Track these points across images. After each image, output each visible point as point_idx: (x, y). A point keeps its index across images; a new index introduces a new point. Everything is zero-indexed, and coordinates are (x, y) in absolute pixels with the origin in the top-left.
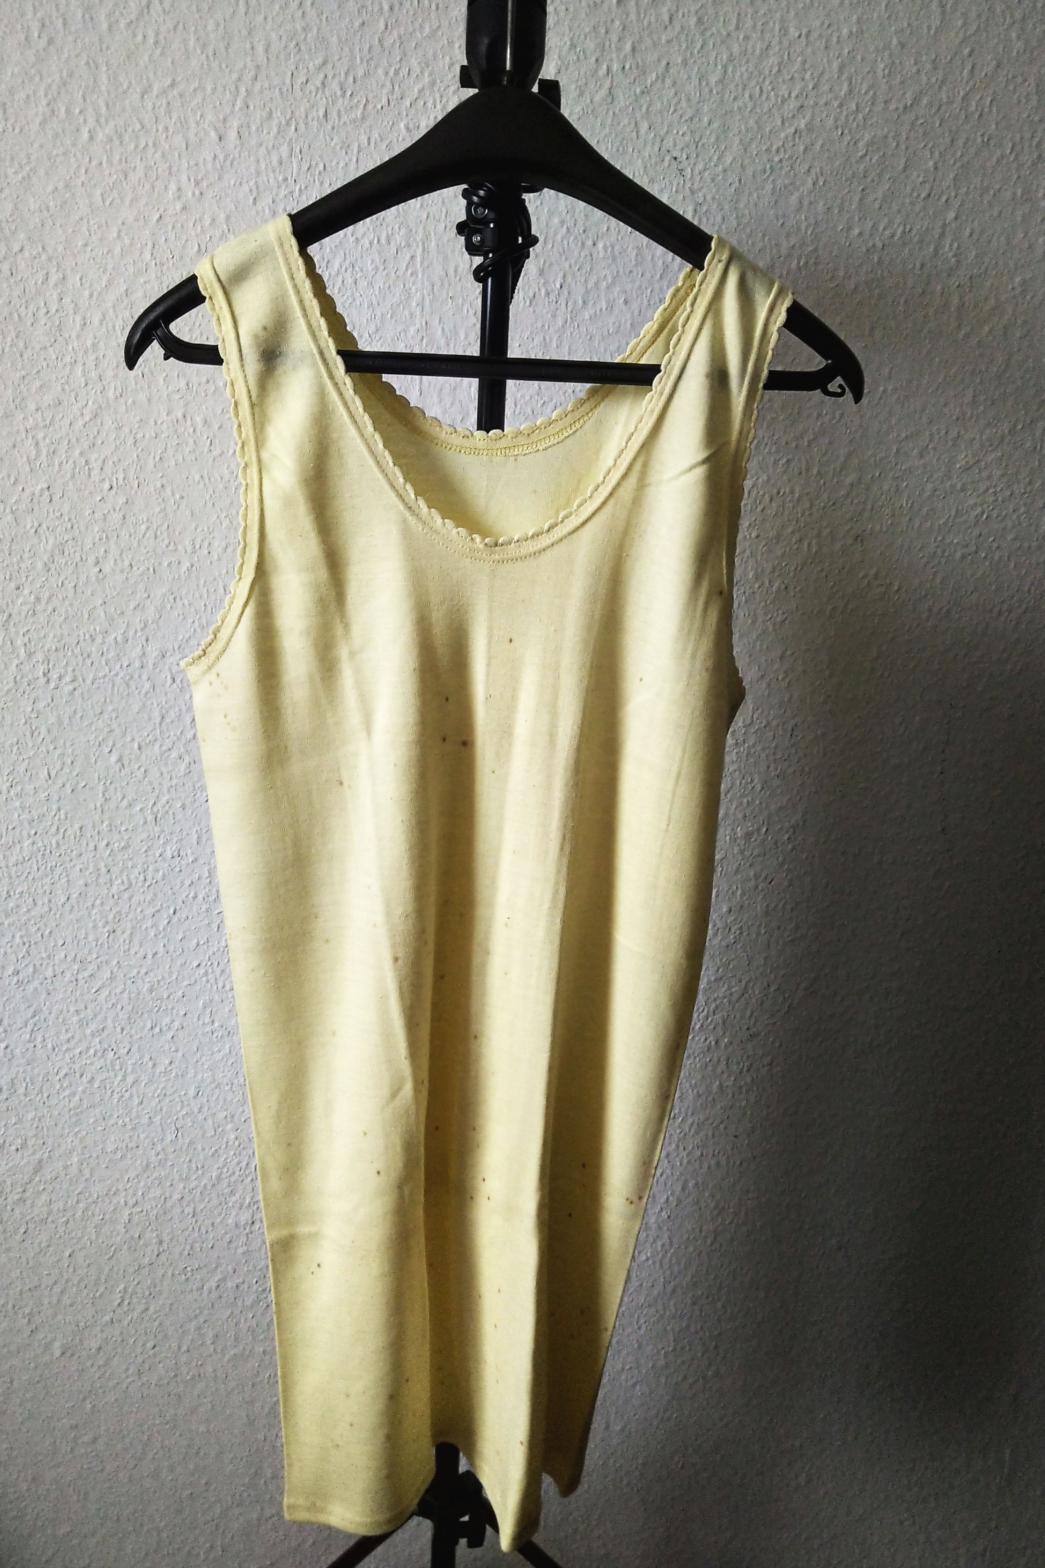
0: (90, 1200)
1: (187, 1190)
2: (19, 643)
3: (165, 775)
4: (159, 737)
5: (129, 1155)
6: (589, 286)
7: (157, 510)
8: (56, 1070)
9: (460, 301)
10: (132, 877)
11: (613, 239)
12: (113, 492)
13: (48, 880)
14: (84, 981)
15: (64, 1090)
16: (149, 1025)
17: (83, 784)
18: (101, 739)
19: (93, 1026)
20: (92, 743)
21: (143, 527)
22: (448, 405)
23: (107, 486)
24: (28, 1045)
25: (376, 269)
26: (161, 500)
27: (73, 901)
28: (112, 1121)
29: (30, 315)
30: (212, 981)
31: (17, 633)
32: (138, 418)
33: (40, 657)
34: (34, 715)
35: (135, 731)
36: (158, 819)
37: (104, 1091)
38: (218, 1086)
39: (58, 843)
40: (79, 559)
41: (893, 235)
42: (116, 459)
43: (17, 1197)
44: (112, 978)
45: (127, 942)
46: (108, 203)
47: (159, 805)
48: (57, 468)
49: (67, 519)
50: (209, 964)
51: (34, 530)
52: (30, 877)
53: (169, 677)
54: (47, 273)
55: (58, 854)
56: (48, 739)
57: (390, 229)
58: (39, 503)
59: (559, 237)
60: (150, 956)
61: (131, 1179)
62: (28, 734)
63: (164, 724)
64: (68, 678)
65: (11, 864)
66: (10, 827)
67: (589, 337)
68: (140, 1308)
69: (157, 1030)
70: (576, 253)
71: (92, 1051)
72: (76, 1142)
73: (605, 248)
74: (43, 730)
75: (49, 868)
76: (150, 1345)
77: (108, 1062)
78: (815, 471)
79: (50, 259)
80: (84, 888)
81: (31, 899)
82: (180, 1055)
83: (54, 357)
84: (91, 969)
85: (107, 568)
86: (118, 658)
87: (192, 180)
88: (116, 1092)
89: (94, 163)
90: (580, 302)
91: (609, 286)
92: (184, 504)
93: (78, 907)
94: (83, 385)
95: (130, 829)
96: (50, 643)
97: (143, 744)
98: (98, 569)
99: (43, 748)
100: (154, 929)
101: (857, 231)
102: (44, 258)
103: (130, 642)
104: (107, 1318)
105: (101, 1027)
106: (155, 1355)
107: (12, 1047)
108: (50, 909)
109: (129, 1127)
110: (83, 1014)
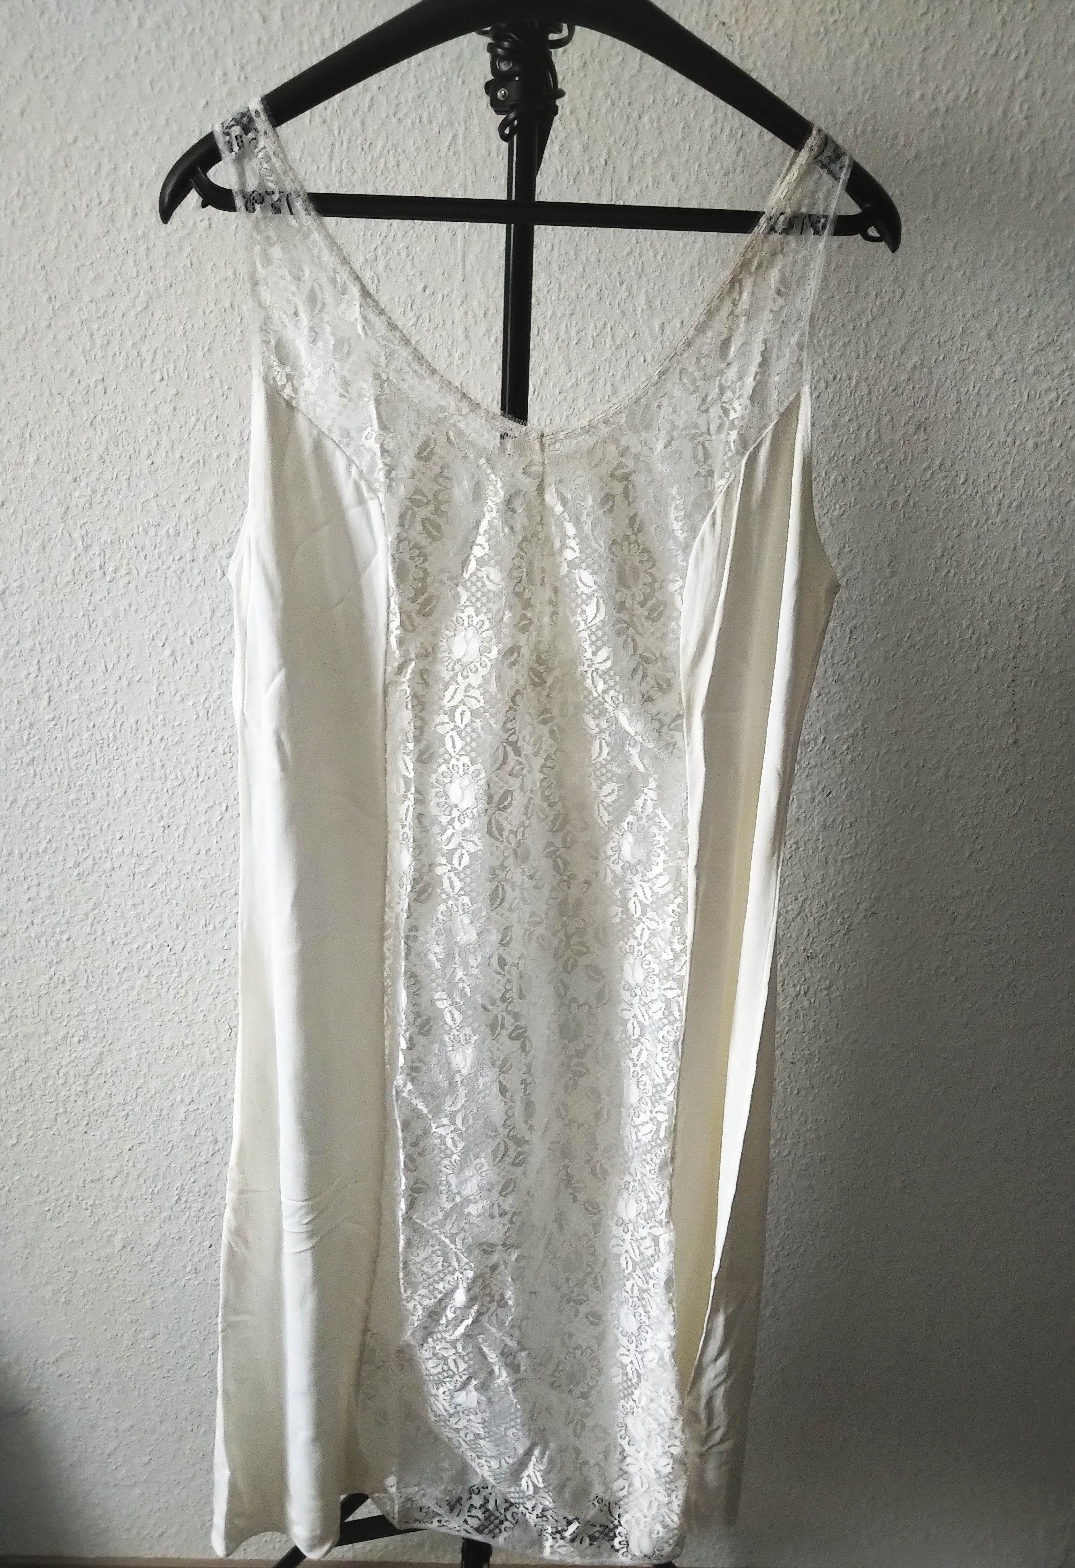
0: (148, 1096)
2: (76, 535)
3: (216, 670)
4: (210, 631)
5: (185, 1053)
6: (635, 162)
7: (206, 401)
8: (115, 963)
10: (186, 772)
12: (164, 382)
13: (105, 773)
14: (140, 875)
15: (123, 984)
16: (202, 923)
17: (138, 678)
18: (154, 632)
19: (150, 921)
20: (146, 636)
21: (193, 419)
23: (158, 377)
24: (89, 938)
25: (418, 149)
26: (210, 391)
27: (129, 794)
29: (84, 206)
31: (75, 525)
32: (187, 309)
33: (96, 549)
34: (91, 608)
35: (187, 626)
36: (210, 715)
37: (160, 987)
39: (114, 735)
40: (132, 451)
41: (957, 97)
42: (166, 350)
43: (79, 1089)
44: (167, 873)
45: (182, 837)
46: (156, 90)
47: (210, 699)
48: (110, 360)
49: (120, 411)
51: (89, 422)
52: (89, 770)
53: (219, 571)
54: (100, 164)
55: (115, 748)
56: (104, 632)
57: (431, 107)
58: (94, 396)
59: (603, 110)
60: (203, 852)
61: (187, 1077)
62: (87, 628)
63: (214, 619)
64: (123, 571)
66: (70, 720)
69: (211, 927)
70: (621, 127)
71: (149, 946)
72: (135, 1037)
73: (651, 122)
74: (100, 624)
75: (106, 761)
77: (165, 958)
78: (874, 354)
79: (102, 149)
80: (140, 782)
81: (90, 792)
83: (107, 248)
84: (148, 862)
85: (159, 459)
86: (170, 551)
87: (237, 65)
88: (172, 988)
89: (143, 50)
90: (626, 178)
91: (655, 161)
92: (231, 395)
93: (135, 800)
94: (135, 275)
95: (183, 724)
96: (106, 536)
97: (194, 638)
98: (150, 461)
99: (100, 641)
100: (207, 825)
101: (917, 95)
102: (97, 147)
103: (181, 535)
104: (166, 1214)
105: (157, 922)
106: (211, 1254)
107: (73, 938)
108: (109, 802)
109: (185, 1024)
110: (139, 909)
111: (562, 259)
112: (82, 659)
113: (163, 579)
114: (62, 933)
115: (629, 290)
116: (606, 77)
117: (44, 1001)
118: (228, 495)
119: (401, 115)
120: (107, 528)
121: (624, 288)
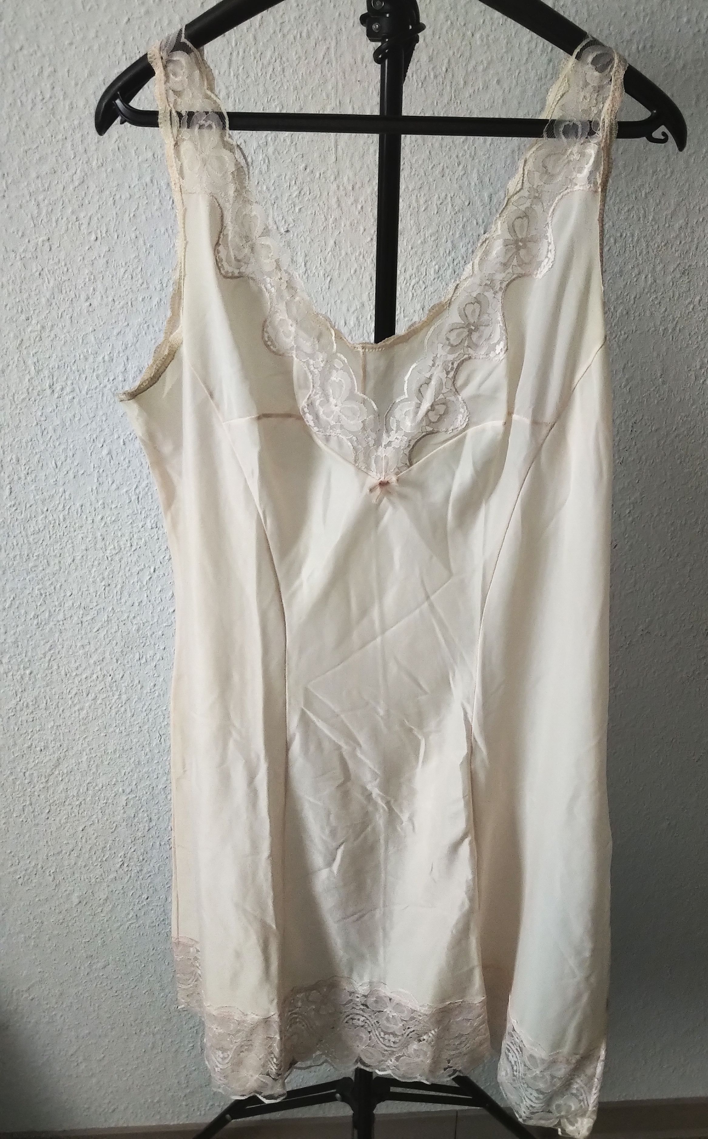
0: (97, 789)
2: (30, 362)
5: (125, 756)
6: (469, 70)
7: (133, 256)
8: (68, 691)
9: (366, 84)
10: (122, 543)
12: (98, 242)
13: (58, 546)
14: (87, 623)
15: (75, 705)
16: (137, 657)
17: (82, 472)
18: (95, 436)
19: (95, 658)
20: (88, 440)
21: (123, 270)
22: (358, 168)
23: (93, 237)
24: (46, 672)
25: (299, 58)
26: (135, 248)
27: (77, 561)
29: (30, 101)
31: (28, 354)
32: (115, 183)
33: (46, 373)
34: (43, 419)
36: (140, 499)
37: (104, 707)
39: (64, 518)
40: (74, 296)
42: (99, 216)
43: (42, 786)
44: (108, 621)
45: (119, 593)
46: (88, 8)
47: (140, 488)
48: (54, 224)
49: (63, 264)
51: (38, 273)
52: (44, 543)
54: (42, 68)
55: (65, 526)
56: (54, 437)
57: (309, 25)
58: (42, 252)
59: (444, 30)
60: (137, 604)
61: (126, 774)
62: (40, 434)
64: (68, 389)
65: (29, 534)
66: (28, 506)
68: (136, 869)
69: (143, 660)
70: (459, 42)
71: (95, 676)
72: (85, 745)
73: (481, 39)
74: (51, 430)
75: (58, 536)
76: (145, 896)
77: (108, 684)
78: (650, 218)
80: (85, 552)
81: (45, 561)
82: (161, 679)
83: (49, 135)
84: (92, 613)
85: (96, 301)
88: (114, 707)
90: (462, 82)
91: (485, 70)
92: (153, 253)
93: (82, 566)
94: (73, 157)
95: (119, 506)
96: (53, 362)
97: (127, 441)
98: (88, 304)
99: (51, 444)
100: (139, 583)
101: (684, 19)
103: (114, 361)
104: (112, 876)
105: (101, 657)
107: (35, 673)
108: (61, 568)
109: (124, 734)
110: (87, 648)
111: (413, 145)
112: (36, 459)
113: (101, 395)
114: (25, 668)
115: (465, 168)
117: (12, 721)
119: (285, 31)
120: (54, 356)
121: (461, 167)
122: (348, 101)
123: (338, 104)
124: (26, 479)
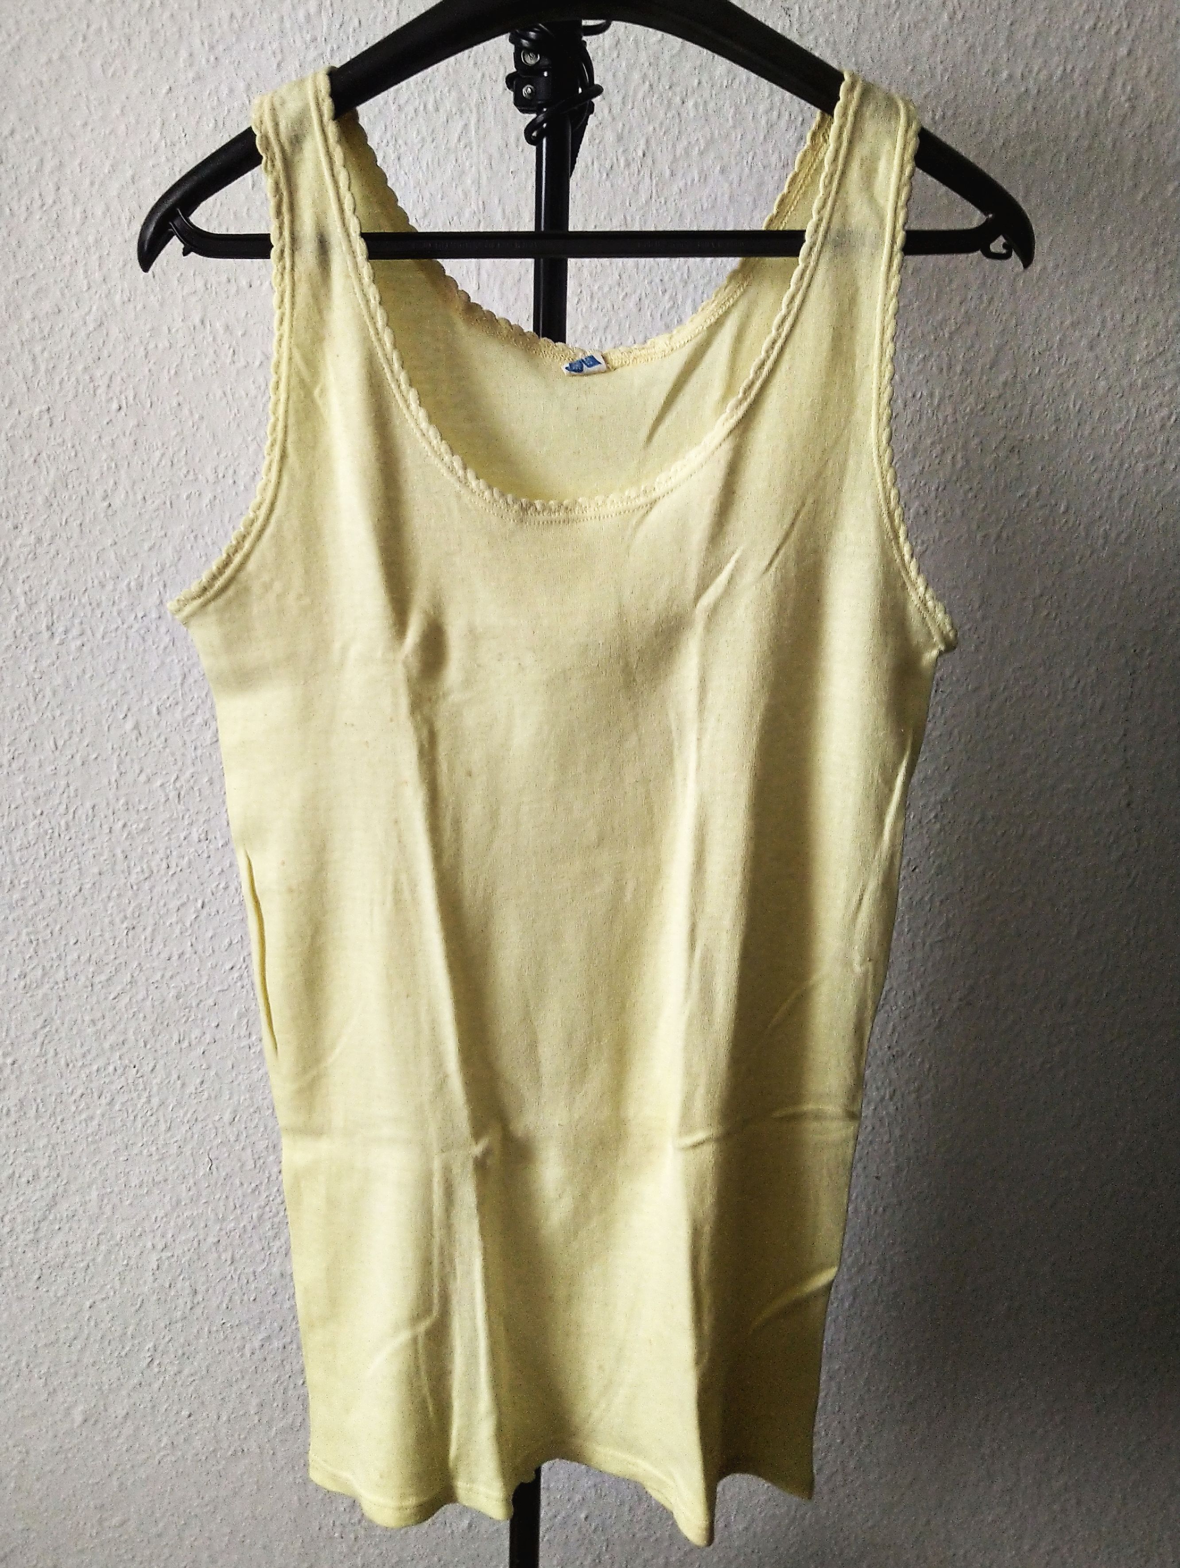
0: (113, 1242)
1: (224, 1232)
2: (18, 591)
3: (188, 744)
4: (181, 699)
5: (156, 1192)
6: (678, 154)
7: (174, 433)
8: (70, 1090)
10: (153, 864)
11: (706, 95)
12: (122, 413)
13: (56, 868)
14: (100, 986)
15: (80, 1113)
16: (176, 1038)
17: (94, 756)
18: (114, 702)
19: (112, 1039)
20: (104, 707)
21: (158, 454)
22: (512, 299)
23: (115, 406)
24: (38, 1061)
26: (177, 421)
27: (85, 891)
28: (136, 1151)
29: (23, 208)
30: (248, 987)
31: (16, 579)
32: (149, 326)
33: (42, 607)
34: (37, 675)
35: (153, 694)
36: (181, 797)
37: (125, 1115)
38: (258, 1110)
39: (67, 824)
40: (85, 493)
41: (1051, 77)
42: (124, 374)
43: (29, 1238)
44: (132, 982)
45: (149, 940)
46: (109, 74)
47: (182, 779)
48: (57, 387)
49: (69, 445)
50: (244, 966)
51: (32, 459)
52: (37, 865)
54: (42, 160)
55: (67, 838)
56: (53, 703)
57: (438, 93)
58: (38, 429)
59: (640, 96)
60: (175, 958)
61: (159, 1219)
62: (32, 699)
63: (185, 685)
64: (75, 632)
65: (14, 849)
66: (13, 806)
67: (678, 214)
68: (172, 1370)
69: (185, 1044)
70: (662, 113)
71: (111, 1068)
72: (96, 1175)
73: (696, 105)
74: (48, 692)
75: (58, 854)
76: (185, 1413)
77: (130, 1081)
78: (958, 369)
79: (45, 143)
80: (98, 876)
81: (38, 890)
82: (212, 1073)
83: (52, 257)
84: (108, 970)
85: (118, 500)
86: (132, 607)
87: (206, 44)
88: (139, 1117)
89: (93, 27)
90: (668, 173)
91: (701, 153)
92: (203, 426)
93: (92, 898)
94: (86, 288)
95: (150, 808)
96: (54, 591)
97: (162, 708)
98: (106, 504)
99: (48, 714)
100: (180, 925)
101: (1005, 75)
102: (38, 141)
103: (145, 589)
104: (135, 1380)
105: (121, 1039)
106: (191, 1426)
107: (20, 1062)
108: (61, 902)
109: (156, 1157)
110: (99, 1025)
112: (25, 737)
113: (124, 639)
115: (673, 299)
116: (643, 57)
118: (200, 541)
120: (55, 582)
121: (667, 297)
122: (496, 201)
123: (481, 207)
124: (10, 766)
